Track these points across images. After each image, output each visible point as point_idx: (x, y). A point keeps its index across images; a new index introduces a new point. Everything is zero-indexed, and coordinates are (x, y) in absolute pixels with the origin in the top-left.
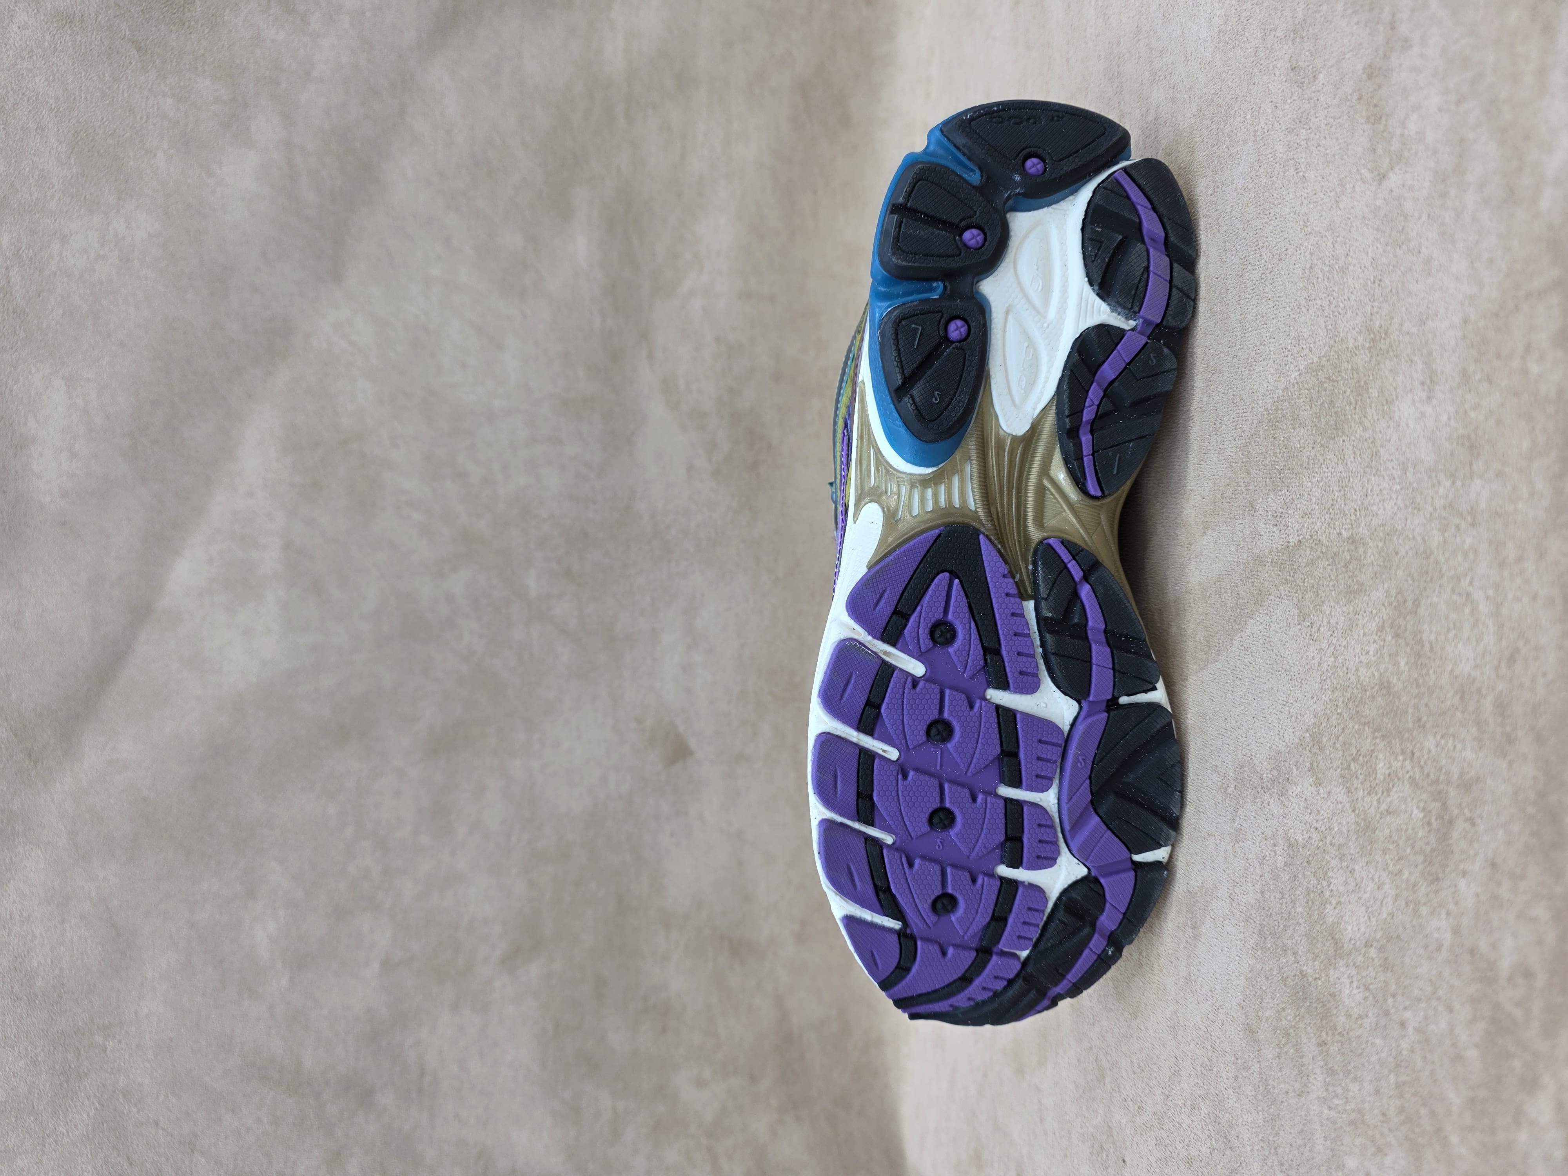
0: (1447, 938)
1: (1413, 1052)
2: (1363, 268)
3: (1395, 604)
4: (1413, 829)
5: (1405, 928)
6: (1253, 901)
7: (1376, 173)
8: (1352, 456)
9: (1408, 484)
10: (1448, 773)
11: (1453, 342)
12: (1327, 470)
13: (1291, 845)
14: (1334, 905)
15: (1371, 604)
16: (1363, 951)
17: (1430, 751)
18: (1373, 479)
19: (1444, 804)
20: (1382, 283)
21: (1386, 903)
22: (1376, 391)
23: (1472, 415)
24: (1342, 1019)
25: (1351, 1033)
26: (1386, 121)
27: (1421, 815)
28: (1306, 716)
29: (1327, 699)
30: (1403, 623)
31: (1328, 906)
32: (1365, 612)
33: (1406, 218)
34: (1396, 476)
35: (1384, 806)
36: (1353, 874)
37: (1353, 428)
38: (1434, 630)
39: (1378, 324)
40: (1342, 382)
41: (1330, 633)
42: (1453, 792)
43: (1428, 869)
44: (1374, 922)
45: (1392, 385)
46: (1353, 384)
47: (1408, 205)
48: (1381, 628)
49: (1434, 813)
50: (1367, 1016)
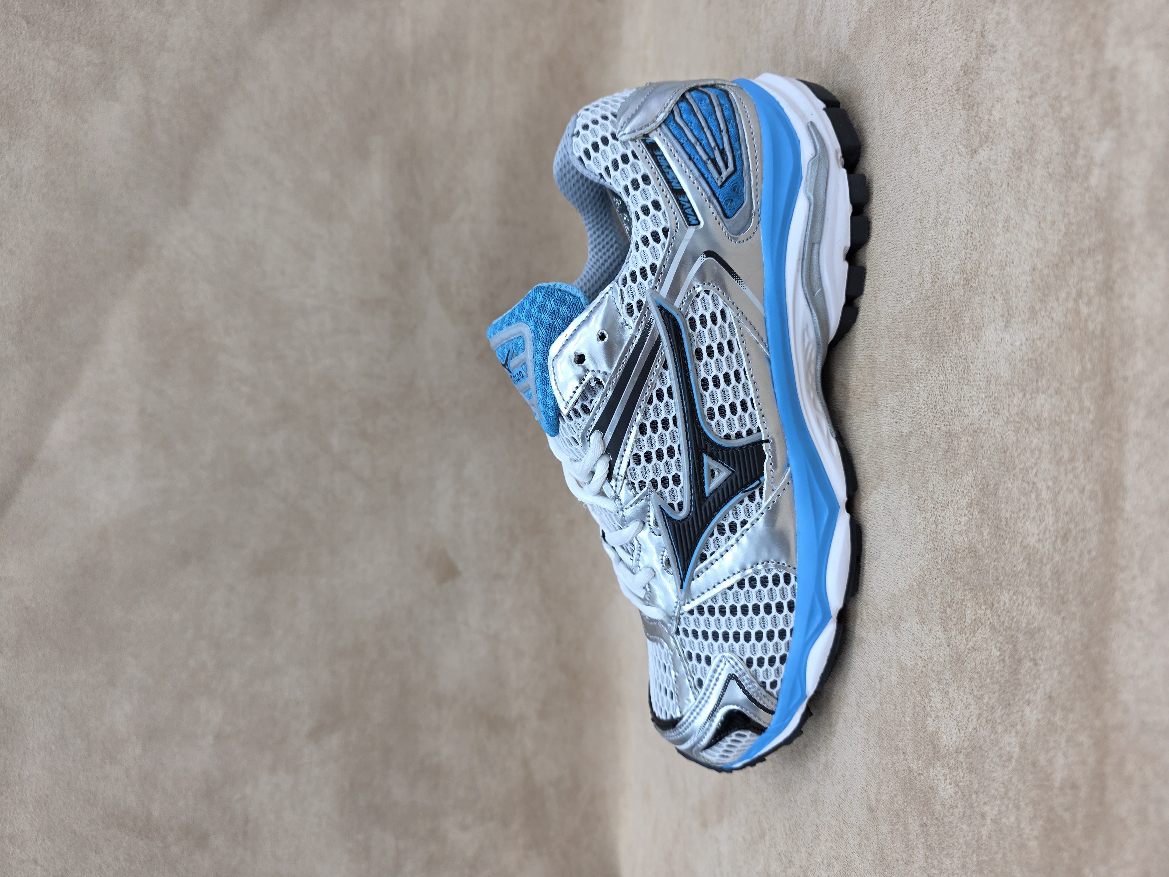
0: (1016, 751)
1: (990, 838)
2: (959, 222)
3: (980, 486)
4: (992, 664)
5: (985, 741)
6: (874, 709)
7: (969, 149)
8: (950, 368)
9: (991, 394)
10: (1017, 622)
11: (1024, 285)
12: (931, 379)
13: (902, 669)
14: (934, 718)
15: (963, 485)
16: (954, 756)
17: (1005, 604)
18: (965, 387)
19: (1015, 646)
20: (973, 235)
21: (972, 720)
22: (968, 319)
23: (1039, 343)
24: (938, 807)
25: (945, 819)
26: (978, 108)
27: (998, 654)
28: (914, 569)
29: (929, 557)
30: (987, 502)
31: (929, 718)
32: (958, 491)
33: (991, 185)
34: (982, 387)
35: (971, 644)
36: (948, 695)
37: (951, 347)
38: (1009, 509)
39: (969, 267)
40: (943, 310)
41: (933, 506)
42: (1021, 638)
43: (1003, 696)
44: (963, 734)
45: (979, 315)
46: (951, 312)
47: (993, 175)
48: (970, 505)
49: (1007, 652)
50: (957, 807)
